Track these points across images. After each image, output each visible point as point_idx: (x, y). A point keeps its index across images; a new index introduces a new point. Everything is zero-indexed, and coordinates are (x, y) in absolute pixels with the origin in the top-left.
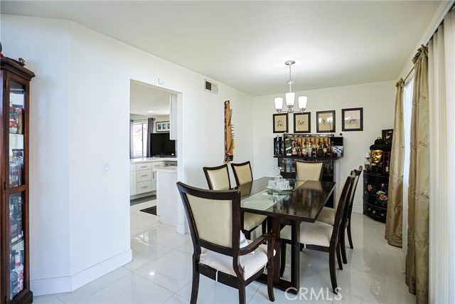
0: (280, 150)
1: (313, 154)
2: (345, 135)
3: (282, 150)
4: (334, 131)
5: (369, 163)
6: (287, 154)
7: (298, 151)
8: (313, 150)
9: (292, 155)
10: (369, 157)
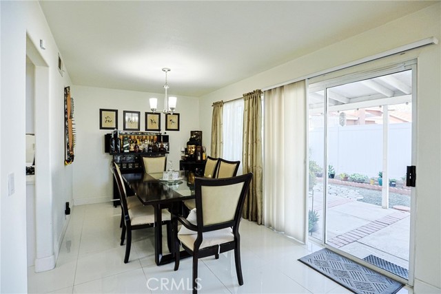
0: (116, 147)
1: (149, 150)
2: (168, 133)
3: (119, 147)
4: (159, 130)
5: (184, 155)
6: (125, 151)
7: (135, 148)
8: (149, 146)
9: (130, 152)
10: (184, 150)
